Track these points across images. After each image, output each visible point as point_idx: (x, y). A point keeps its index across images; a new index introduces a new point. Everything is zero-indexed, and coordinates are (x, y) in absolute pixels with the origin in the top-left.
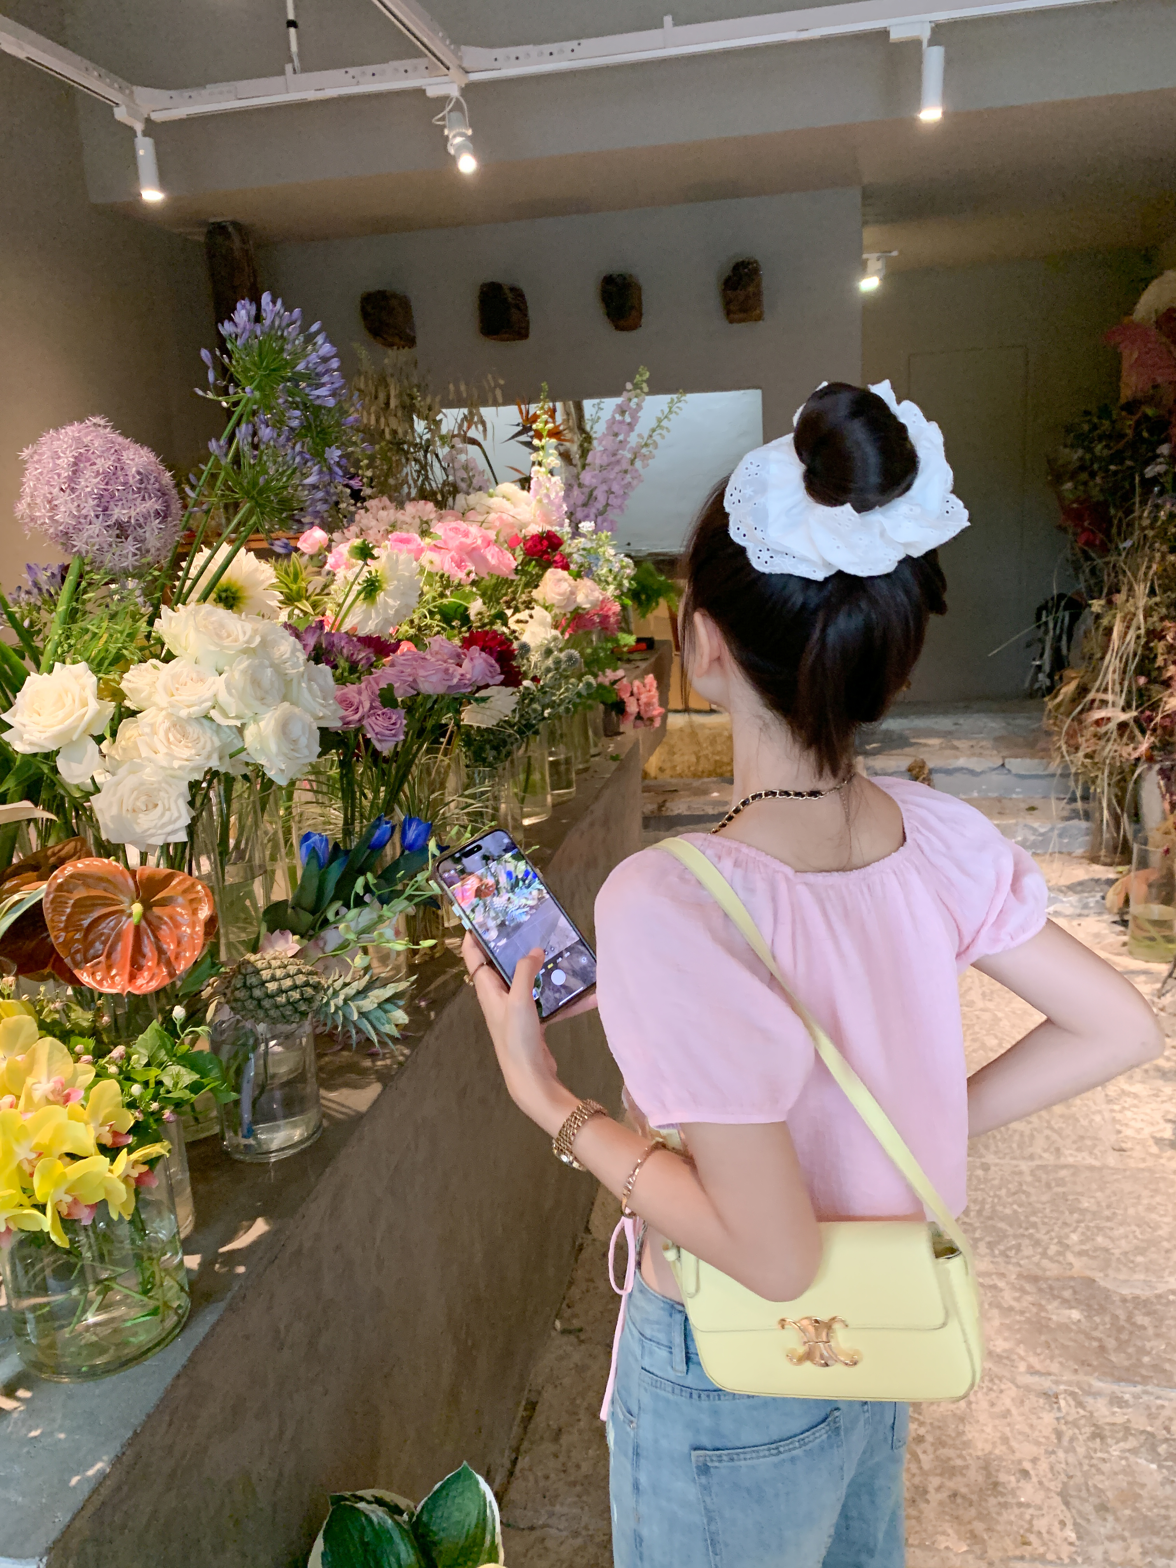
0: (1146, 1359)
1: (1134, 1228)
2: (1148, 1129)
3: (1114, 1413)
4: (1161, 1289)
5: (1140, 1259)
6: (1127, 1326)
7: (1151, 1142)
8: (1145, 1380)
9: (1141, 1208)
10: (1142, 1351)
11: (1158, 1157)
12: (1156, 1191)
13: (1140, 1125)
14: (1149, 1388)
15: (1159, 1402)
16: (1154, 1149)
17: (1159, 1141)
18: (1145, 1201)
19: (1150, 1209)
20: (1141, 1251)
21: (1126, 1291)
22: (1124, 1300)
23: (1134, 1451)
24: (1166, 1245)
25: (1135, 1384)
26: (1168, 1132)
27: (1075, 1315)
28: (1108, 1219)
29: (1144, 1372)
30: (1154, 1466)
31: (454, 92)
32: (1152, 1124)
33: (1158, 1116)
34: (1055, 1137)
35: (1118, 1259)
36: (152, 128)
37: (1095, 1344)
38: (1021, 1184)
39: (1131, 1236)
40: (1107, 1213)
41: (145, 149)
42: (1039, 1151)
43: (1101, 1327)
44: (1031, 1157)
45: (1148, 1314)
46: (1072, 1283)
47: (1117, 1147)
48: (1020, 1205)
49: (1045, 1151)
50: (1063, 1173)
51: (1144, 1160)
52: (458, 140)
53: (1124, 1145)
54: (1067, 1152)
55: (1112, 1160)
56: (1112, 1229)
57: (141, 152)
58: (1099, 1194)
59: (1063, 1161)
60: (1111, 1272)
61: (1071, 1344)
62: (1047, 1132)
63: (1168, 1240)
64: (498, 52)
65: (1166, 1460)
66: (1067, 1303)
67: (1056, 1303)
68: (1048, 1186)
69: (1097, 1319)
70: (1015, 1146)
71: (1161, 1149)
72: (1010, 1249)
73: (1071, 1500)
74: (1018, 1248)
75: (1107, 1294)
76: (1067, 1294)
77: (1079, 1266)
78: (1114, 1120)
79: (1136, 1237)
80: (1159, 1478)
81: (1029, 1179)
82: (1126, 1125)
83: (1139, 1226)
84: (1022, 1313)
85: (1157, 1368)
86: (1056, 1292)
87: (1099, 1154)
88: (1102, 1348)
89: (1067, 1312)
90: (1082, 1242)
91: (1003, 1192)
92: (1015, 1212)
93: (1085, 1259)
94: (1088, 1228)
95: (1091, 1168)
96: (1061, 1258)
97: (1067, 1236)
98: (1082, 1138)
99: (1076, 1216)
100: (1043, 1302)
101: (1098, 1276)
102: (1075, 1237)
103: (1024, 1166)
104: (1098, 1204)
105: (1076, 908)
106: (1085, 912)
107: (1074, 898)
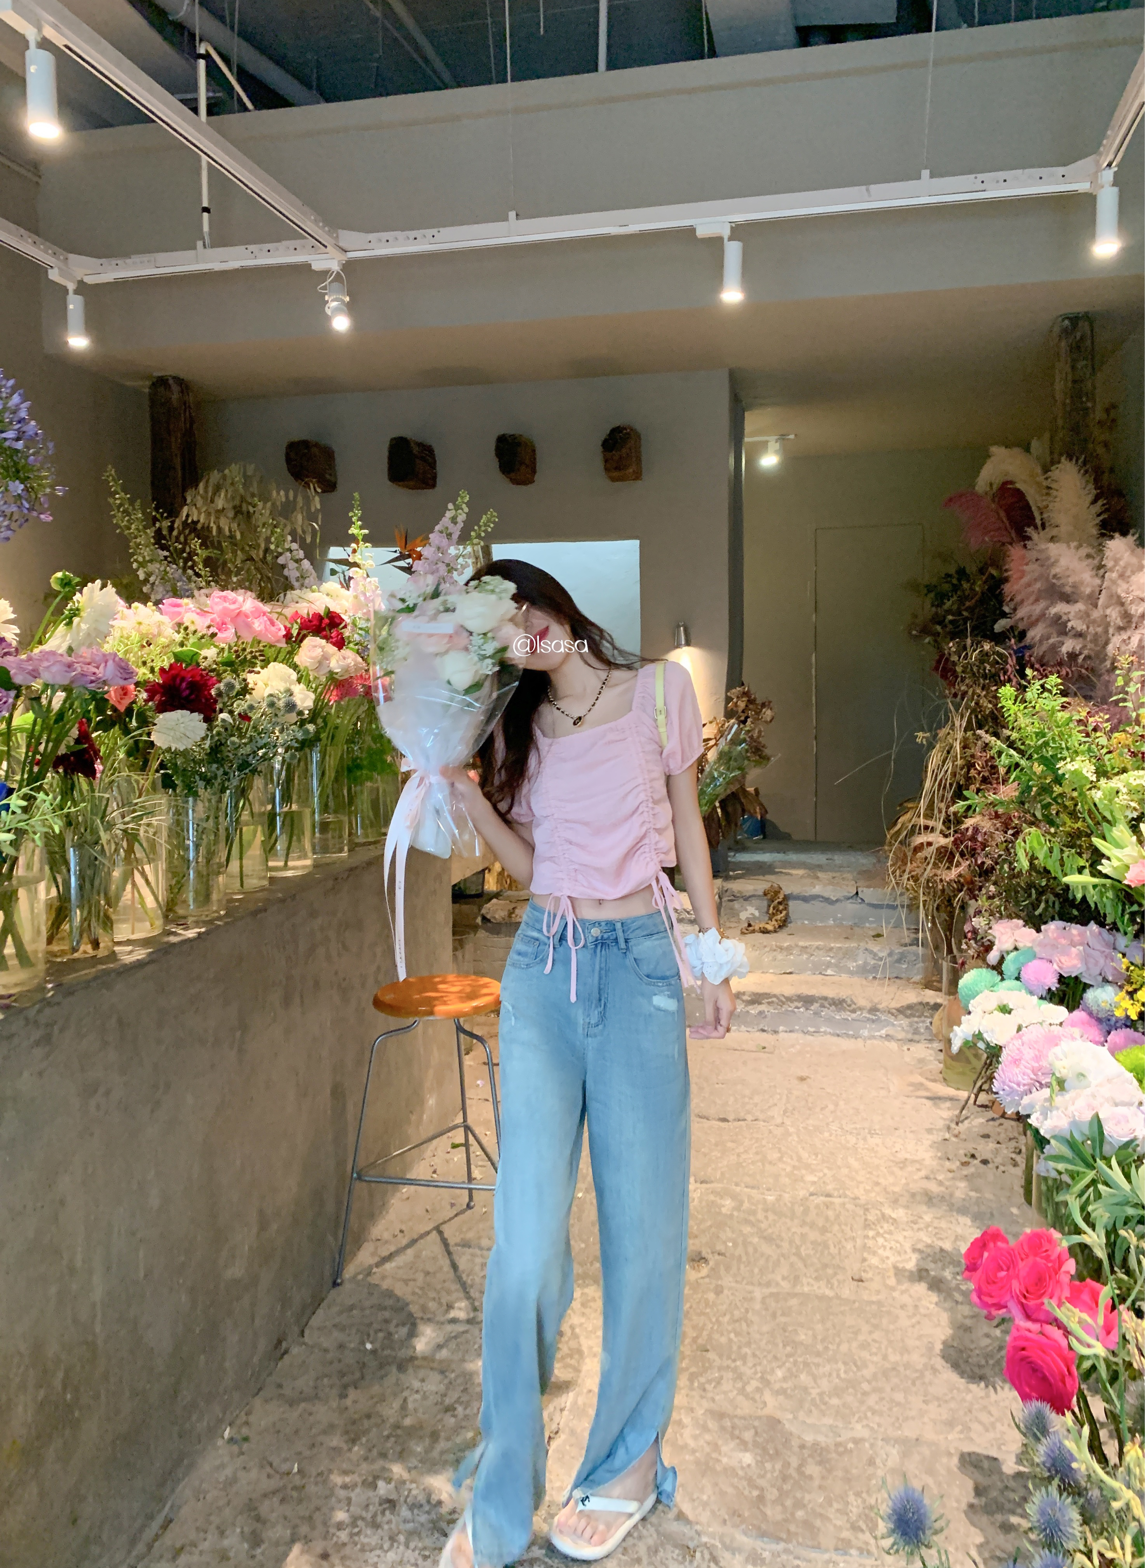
0: (800, 1514)
1: (840, 1365)
2: (893, 1259)
4: (845, 1435)
5: (835, 1401)
6: (795, 1475)
7: (891, 1273)
8: (790, 1537)
9: (854, 1344)
10: (799, 1504)
11: (893, 1289)
12: (876, 1327)
13: (888, 1253)
14: (790, 1546)
16: (892, 1281)
17: (899, 1272)
18: (861, 1338)
19: (864, 1346)
21: (808, 1437)
22: (802, 1447)
24: (865, 1386)
25: (779, 1539)
26: (911, 1263)
27: (748, 1458)
28: (818, 1354)
29: (793, 1528)
31: (335, 267)
32: (899, 1253)
33: (907, 1246)
34: (800, 1265)
35: (813, 1400)
36: (82, 288)
37: (755, 1493)
38: (747, 1311)
39: (834, 1375)
40: (820, 1347)
41: (75, 305)
42: (779, 1278)
43: (769, 1475)
44: (768, 1284)
45: (820, 1463)
46: (756, 1423)
47: (856, 1277)
48: (737, 1334)
49: (784, 1278)
50: (793, 1302)
51: (878, 1292)
52: (334, 304)
53: (864, 1275)
54: (805, 1280)
55: (847, 1292)
56: (818, 1365)
57: (71, 307)
58: (819, 1327)
59: (798, 1289)
60: (801, 1415)
61: (730, 1490)
62: (794, 1259)
63: (869, 1382)
64: (372, 236)
66: (744, 1446)
67: (732, 1444)
68: (774, 1316)
69: (768, 1466)
70: (756, 1271)
71: (899, 1282)
72: (709, 1382)
74: (719, 1381)
75: (787, 1438)
76: (748, 1435)
77: (772, 1404)
78: (865, 1247)
79: (838, 1376)
81: (758, 1306)
82: (874, 1253)
83: (845, 1363)
84: (694, 1451)
85: (807, 1524)
86: (737, 1432)
87: (836, 1283)
88: (761, 1498)
89: (741, 1455)
90: (785, 1379)
91: (727, 1318)
92: (730, 1340)
93: (781, 1398)
94: (795, 1363)
95: (822, 1298)
96: (757, 1397)
97: (773, 1371)
98: (825, 1266)
99: (789, 1349)
100: (720, 1442)
101: (786, 1417)
102: (779, 1373)
103: (758, 1293)
104: (815, 1337)
105: (907, 1032)
106: (916, 1037)
107: (904, 1022)
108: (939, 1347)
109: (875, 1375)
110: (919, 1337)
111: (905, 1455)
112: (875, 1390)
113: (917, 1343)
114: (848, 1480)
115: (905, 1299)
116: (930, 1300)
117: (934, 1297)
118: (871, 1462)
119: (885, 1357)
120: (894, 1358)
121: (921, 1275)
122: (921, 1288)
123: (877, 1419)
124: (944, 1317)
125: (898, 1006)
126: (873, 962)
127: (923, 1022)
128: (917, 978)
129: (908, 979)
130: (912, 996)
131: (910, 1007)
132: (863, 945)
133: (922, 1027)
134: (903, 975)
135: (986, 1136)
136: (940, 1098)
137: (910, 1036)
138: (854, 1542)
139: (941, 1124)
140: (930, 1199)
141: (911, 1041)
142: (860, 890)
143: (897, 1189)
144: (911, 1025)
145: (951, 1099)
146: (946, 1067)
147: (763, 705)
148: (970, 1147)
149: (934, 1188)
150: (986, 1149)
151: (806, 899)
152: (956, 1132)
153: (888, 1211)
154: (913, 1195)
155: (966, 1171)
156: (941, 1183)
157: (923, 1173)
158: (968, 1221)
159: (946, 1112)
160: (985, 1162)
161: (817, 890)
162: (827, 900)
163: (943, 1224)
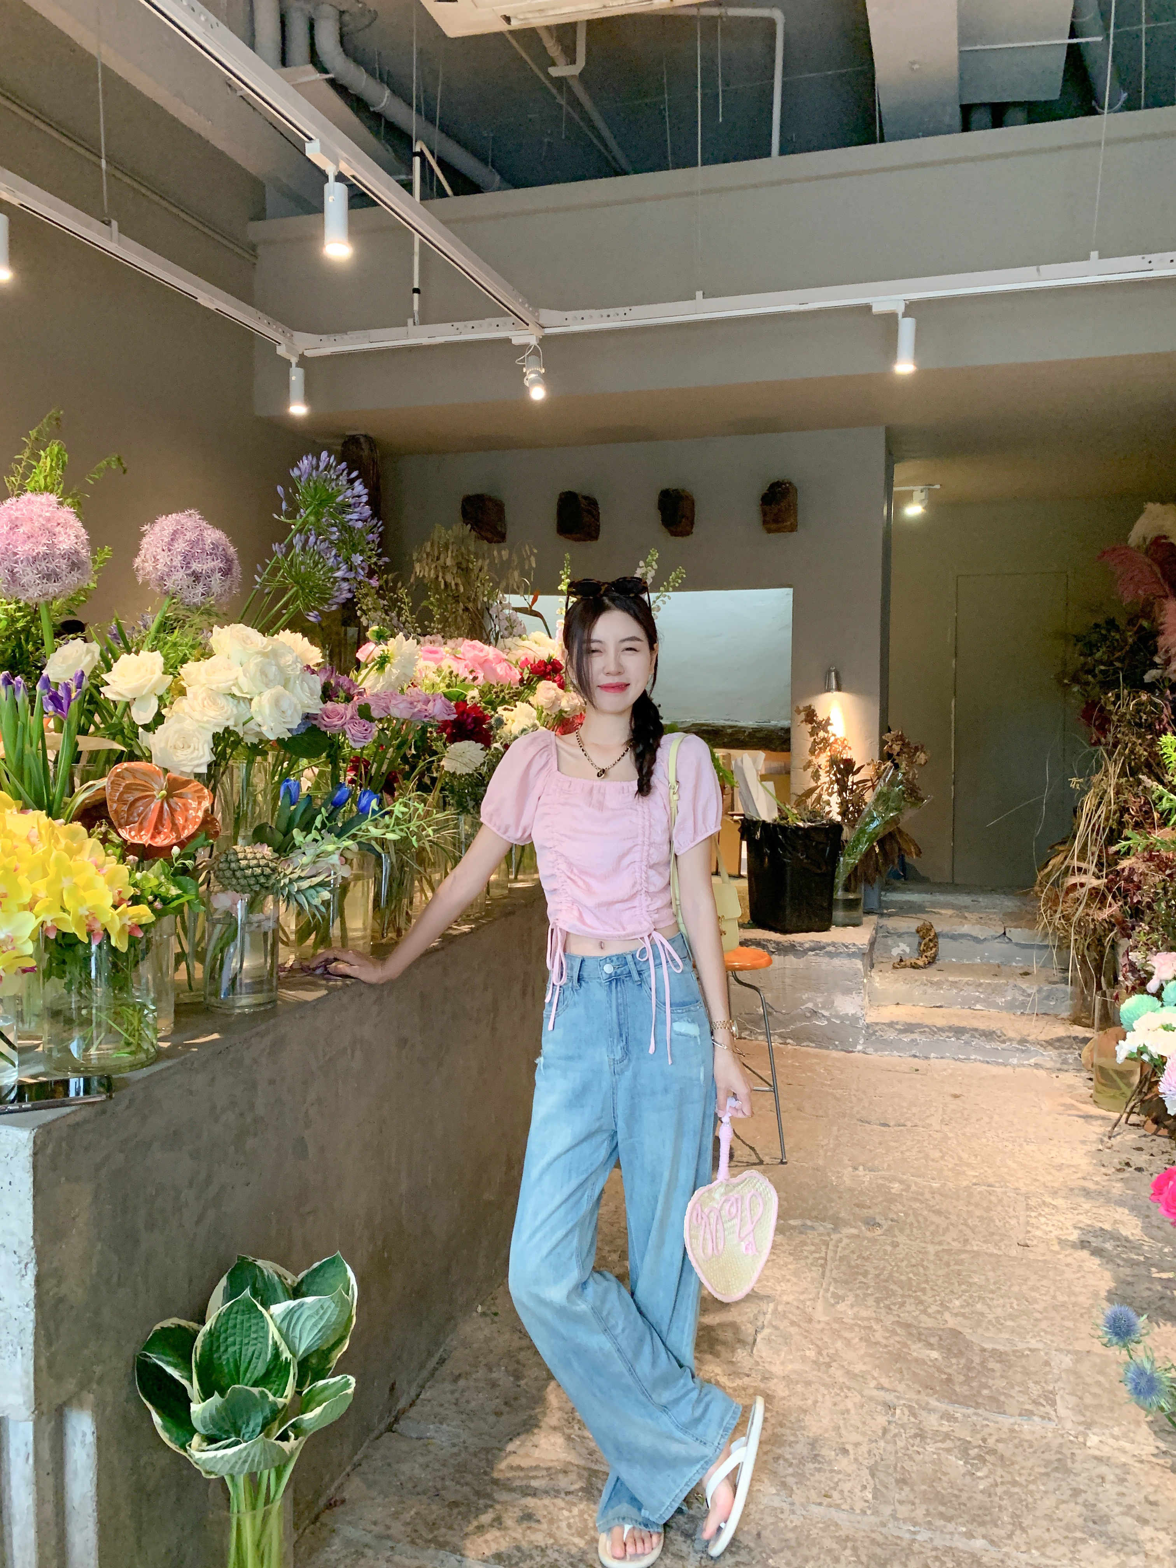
0: (985, 1392)
1: (1012, 1300)
2: (1055, 1233)
3: (941, 1425)
4: (1021, 1346)
5: (1009, 1323)
6: (979, 1367)
7: (1055, 1242)
8: (977, 1405)
9: (1025, 1287)
10: (986, 1386)
11: (1058, 1253)
12: (1044, 1277)
13: (1050, 1228)
14: (980, 1411)
15: (986, 1422)
16: (1056, 1248)
17: (1061, 1242)
18: (1029, 1283)
19: (1033, 1289)
20: (1012, 1317)
21: (988, 1346)
22: (984, 1350)
23: (948, 1450)
24: (1038, 1316)
25: (968, 1406)
26: (1074, 1236)
27: (935, 1354)
28: (992, 1292)
29: (980, 1400)
30: (961, 1463)
31: (533, 341)
32: (1061, 1229)
33: (1069, 1224)
34: (968, 1232)
35: (990, 1321)
37: (944, 1377)
38: (922, 1260)
39: (1008, 1306)
40: (992, 1287)
42: (950, 1240)
43: (955, 1367)
44: (940, 1243)
45: (1000, 1362)
46: (940, 1333)
47: (1022, 1243)
48: (915, 1275)
49: (954, 1240)
50: (963, 1256)
51: (1044, 1255)
52: (532, 376)
53: (1029, 1242)
54: (973, 1242)
55: (1014, 1252)
56: (992, 1299)
57: (293, 378)
58: (991, 1274)
59: (968, 1248)
60: (980, 1331)
61: (922, 1373)
62: (961, 1227)
63: (1041, 1313)
64: (569, 314)
65: (974, 1459)
66: (931, 1346)
67: (920, 1345)
68: (948, 1265)
69: (954, 1361)
70: (928, 1234)
71: (1062, 1248)
72: (894, 1304)
73: (877, 1473)
74: (903, 1304)
75: (969, 1345)
76: (933, 1340)
77: (952, 1322)
78: (1028, 1223)
79: (1012, 1307)
80: (963, 1470)
81: (932, 1258)
82: (1038, 1228)
83: (1016, 1299)
84: (886, 1346)
85: (993, 1399)
86: (923, 1337)
87: (1003, 1247)
88: (949, 1380)
89: (928, 1352)
90: (962, 1307)
91: (905, 1263)
92: (910, 1279)
93: (960, 1319)
94: (971, 1297)
95: (991, 1255)
96: (939, 1316)
97: (950, 1301)
98: (993, 1234)
99: (964, 1287)
100: (909, 1343)
101: (967, 1332)
102: (957, 1303)
103: (931, 1249)
104: (987, 1280)
105: (1055, 1062)
106: (1065, 1067)
107: (1053, 1053)
108: (1103, 1294)
109: (1045, 1309)
110: (1085, 1286)
111: (1077, 1361)
112: (1046, 1318)
113: (1084, 1290)
114: (1026, 1373)
115: (1069, 1260)
116: (1094, 1263)
117: (1097, 1261)
118: (1047, 1363)
119: (1054, 1297)
120: (1061, 1298)
121: (1083, 1244)
122: (1085, 1254)
123: (1049, 1337)
124: (1108, 1275)
125: (1048, 1038)
126: (1021, 998)
127: (1072, 1053)
128: (1065, 1015)
129: (1056, 1016)
130: (1060, 1031)
131: (1059, 1040)
132: (1011, 981)
133: (1071, 1058)
134: (1051, 1012)
135: (1140, 1149)
136: (1091, 1117)
137: (1058, 1066)
138: (1036, 1412)
139: (1094, 1137)
140: (1087, 1193)
141: (1059, 1070)
142: (1007, 930)
143: (1056, 1185)
144: (1060, 1055)
145: (1103, 1118)
146: (1097, 1091)
147: (917, 749)
148: (1124, 1157)
149: (1090, 1185)
150: (1139, 1160)
151: (954, 937)
152: (1109, 1145)
153: (1048, 1200)
154: (1072, 1190)
155: (1121, 1175)
156: (1097, 1183)
157: (1080, 1175)
158: (1127, 1212)
159: (1097, 1129)
160: (1139, 1169)
161: (966, 929)
162: (975, 939)
163: (1102, 1211)
